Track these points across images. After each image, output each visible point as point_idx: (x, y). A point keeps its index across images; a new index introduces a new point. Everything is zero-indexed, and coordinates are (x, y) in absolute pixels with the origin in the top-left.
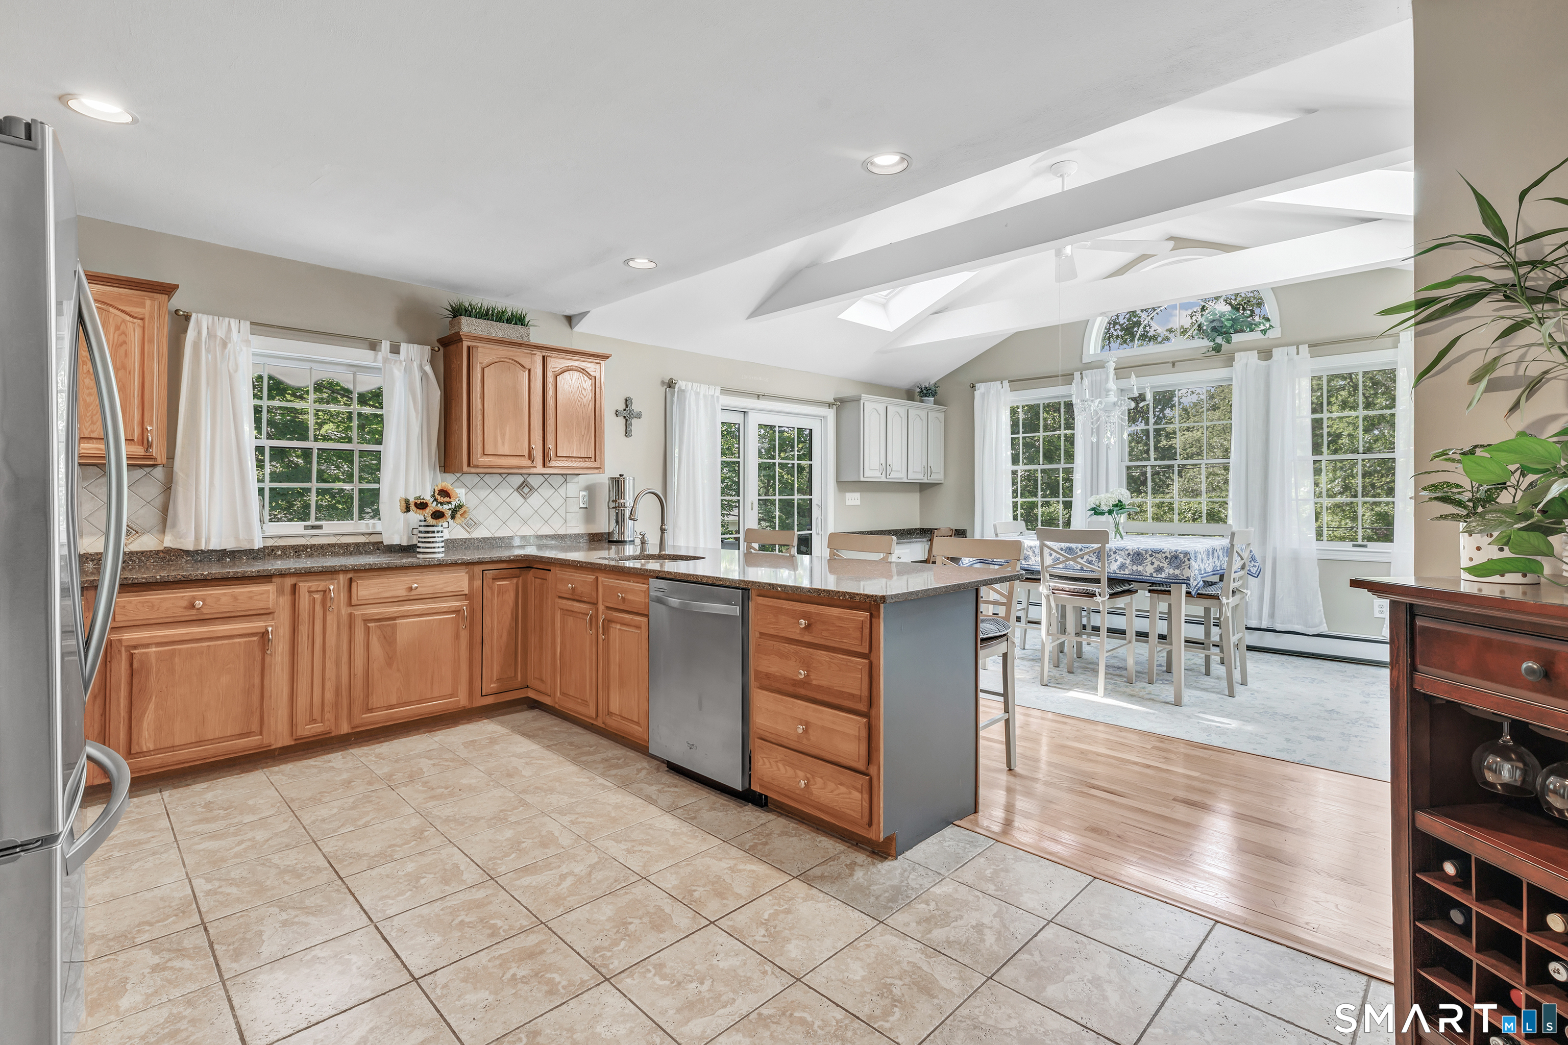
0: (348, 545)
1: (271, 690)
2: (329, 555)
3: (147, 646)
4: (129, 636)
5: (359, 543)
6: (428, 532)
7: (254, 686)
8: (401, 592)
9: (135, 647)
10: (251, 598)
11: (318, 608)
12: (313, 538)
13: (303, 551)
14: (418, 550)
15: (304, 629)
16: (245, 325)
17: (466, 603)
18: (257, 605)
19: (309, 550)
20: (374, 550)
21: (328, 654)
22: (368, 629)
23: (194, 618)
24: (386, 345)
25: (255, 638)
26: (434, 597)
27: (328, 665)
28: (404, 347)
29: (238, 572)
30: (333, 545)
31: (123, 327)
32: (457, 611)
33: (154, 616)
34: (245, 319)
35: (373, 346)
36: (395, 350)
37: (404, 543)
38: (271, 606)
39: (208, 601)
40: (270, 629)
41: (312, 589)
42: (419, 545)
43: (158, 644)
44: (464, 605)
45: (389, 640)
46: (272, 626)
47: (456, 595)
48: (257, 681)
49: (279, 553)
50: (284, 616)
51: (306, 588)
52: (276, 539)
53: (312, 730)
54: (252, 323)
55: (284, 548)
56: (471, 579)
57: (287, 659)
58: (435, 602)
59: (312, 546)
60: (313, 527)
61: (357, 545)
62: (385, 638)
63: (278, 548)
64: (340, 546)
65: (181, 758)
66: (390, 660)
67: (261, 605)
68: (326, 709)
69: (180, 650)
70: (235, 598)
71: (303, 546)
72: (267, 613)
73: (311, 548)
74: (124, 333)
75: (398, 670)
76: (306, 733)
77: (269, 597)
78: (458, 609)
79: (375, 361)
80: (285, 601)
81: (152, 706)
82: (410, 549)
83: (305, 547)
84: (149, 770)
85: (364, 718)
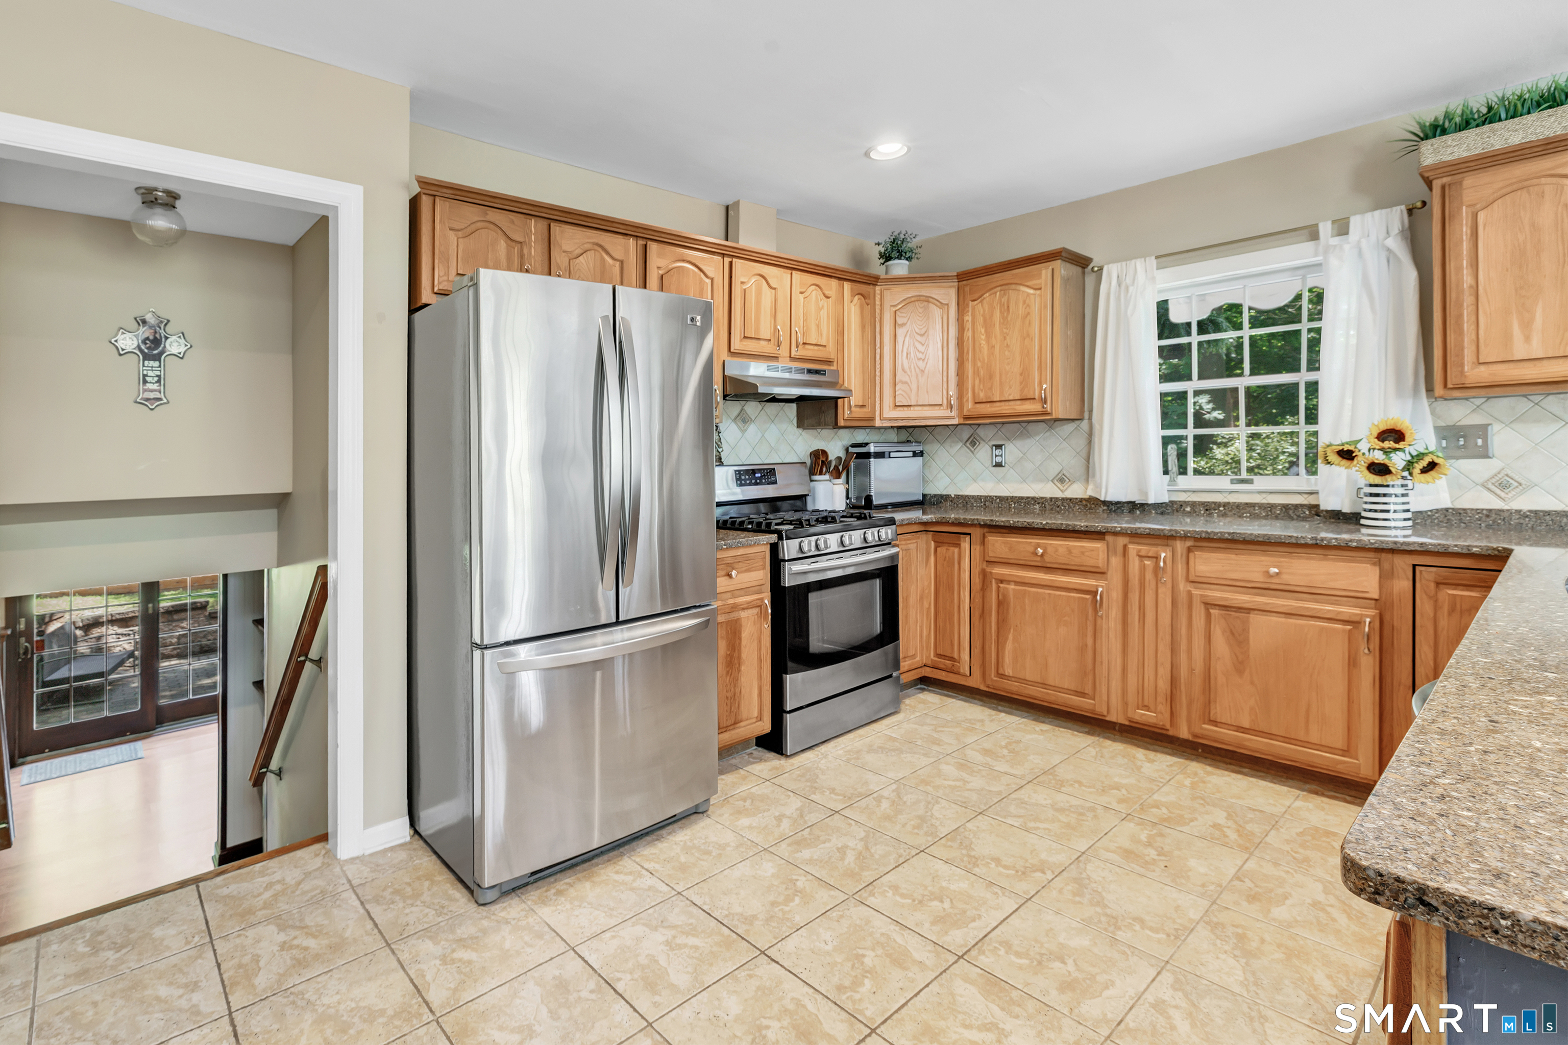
0: (1272, 506)
1: (1102, 656)
2: (1246, 517)
3: (1009, 582)
4: (998, 571)
5: (1288, 505)
6: (1377, 495)
7: (1086, 645)
8: (1257, 577)
9: (1002, 582)
10: (1083, 553)
11: (1149, 576)
12: (1232, 495)
13: (1215, 510)
14: (1363, 521)
15: (1134, 597)
16: (1152, 261)
17: (1372, 612)
18: (1089, 562)
19: (1221, 509)
20: (1311, 516)
21: (1161, 634)
22: (1208, 616)
23: (1039, 564)
24: (1325, 229)
25: (1088, 596)
26: (1314, 594)
27: (1161, 647)
28: (1355, 222)
29: (1069, 525)
30: (1252, 505)
31: (1027, 301)
32: (1356, 623)
33: (1011, 556)
34: (1150, 255)
35: (1313, 234)
36: (1342, 228)
37: (1346, 509)
38: (1100, 565)
39: (1050, 550)
40: (1100, 590)
41: (1142, 553)
42: (1364, 514)
43: (1017, 583)
44: (1367, 616)
45: (1238, 638)
46: (1102, 587)
47: (1357, 598)
48: (1090, 641)
49: (1188, 509)
50: (1115, 577)
51: (1135, 551)
52: (1189, 494)
53: (1144, 717)
54: (1157, 257)
55: (1193, 504)
56: (1385, 577)
57: (1119, 627)
58: (1317, 601)
59: (1225, 505)
60: (1243, 481)
61: (1286, 508)
62: (1232, 633)
63: (1187, 503)
64: (1262, 506)
65: (1031, 693)
66: (1240, 666)
67: (1091, 562)
68: (1159, 699)
69: (1029, 591)
70: (1070, 551)
71: (1215, 503)
72: (1100, 573)
73: (1224, 506)
74: (1028, 306)
75: (1252, 683)
76: (1137, 718)
77: (1098, 555)
78: (1357, 619)
79: (1316, 255)
80: (1116, 561)
81: (1011, 637)
82: (1353, 519)
83: (1218, 505)
84: (1012, 694)
85: (1206, 729)
